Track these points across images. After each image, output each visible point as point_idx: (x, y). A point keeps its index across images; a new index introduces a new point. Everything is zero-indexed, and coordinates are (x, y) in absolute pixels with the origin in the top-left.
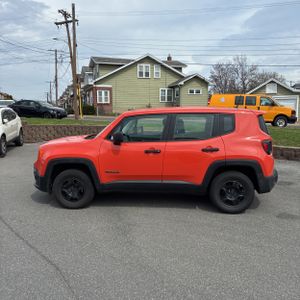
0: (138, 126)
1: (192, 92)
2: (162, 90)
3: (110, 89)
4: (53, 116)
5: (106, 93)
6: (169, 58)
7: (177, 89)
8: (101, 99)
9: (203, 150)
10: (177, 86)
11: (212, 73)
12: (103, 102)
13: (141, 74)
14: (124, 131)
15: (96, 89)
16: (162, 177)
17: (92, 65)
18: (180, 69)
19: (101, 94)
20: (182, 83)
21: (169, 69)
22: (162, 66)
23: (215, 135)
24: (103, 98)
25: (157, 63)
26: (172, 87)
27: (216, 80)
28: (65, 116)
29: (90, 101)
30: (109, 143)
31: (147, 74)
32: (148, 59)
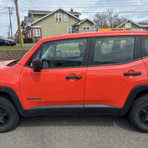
0: (57, 50)
1: (85, 28)
2: (69, 28)
3: (40, 28)
4: (7, 45)
5: (38, 31)
6: (72, 10)
7: (77, 27)
8: (35, 34)
9: (125, 75)
10: (77, 26)
11: (94, 18)
12: (37, 36)
13: (57, 19)
14: (44, 56)
15: (33, 28)
16: (84, 102)
17: (30, 15)
18: (78, 16)
19: (35, 32)
20: (79, 24)
21: (72, 16)
22: (68, 14)
23: (135, 58)
24: (36, 33)
25: (65, 13)
26: (74, 26)
27: (96, 22)
28: (15, 44)
29: (29, 35)
30: (30, 70)
31: (60, 19)
32: (60, 11)
